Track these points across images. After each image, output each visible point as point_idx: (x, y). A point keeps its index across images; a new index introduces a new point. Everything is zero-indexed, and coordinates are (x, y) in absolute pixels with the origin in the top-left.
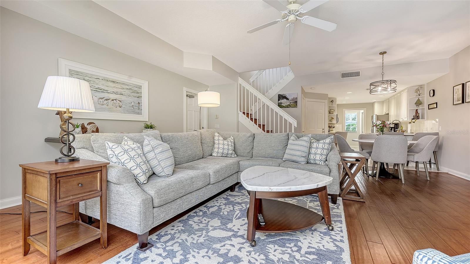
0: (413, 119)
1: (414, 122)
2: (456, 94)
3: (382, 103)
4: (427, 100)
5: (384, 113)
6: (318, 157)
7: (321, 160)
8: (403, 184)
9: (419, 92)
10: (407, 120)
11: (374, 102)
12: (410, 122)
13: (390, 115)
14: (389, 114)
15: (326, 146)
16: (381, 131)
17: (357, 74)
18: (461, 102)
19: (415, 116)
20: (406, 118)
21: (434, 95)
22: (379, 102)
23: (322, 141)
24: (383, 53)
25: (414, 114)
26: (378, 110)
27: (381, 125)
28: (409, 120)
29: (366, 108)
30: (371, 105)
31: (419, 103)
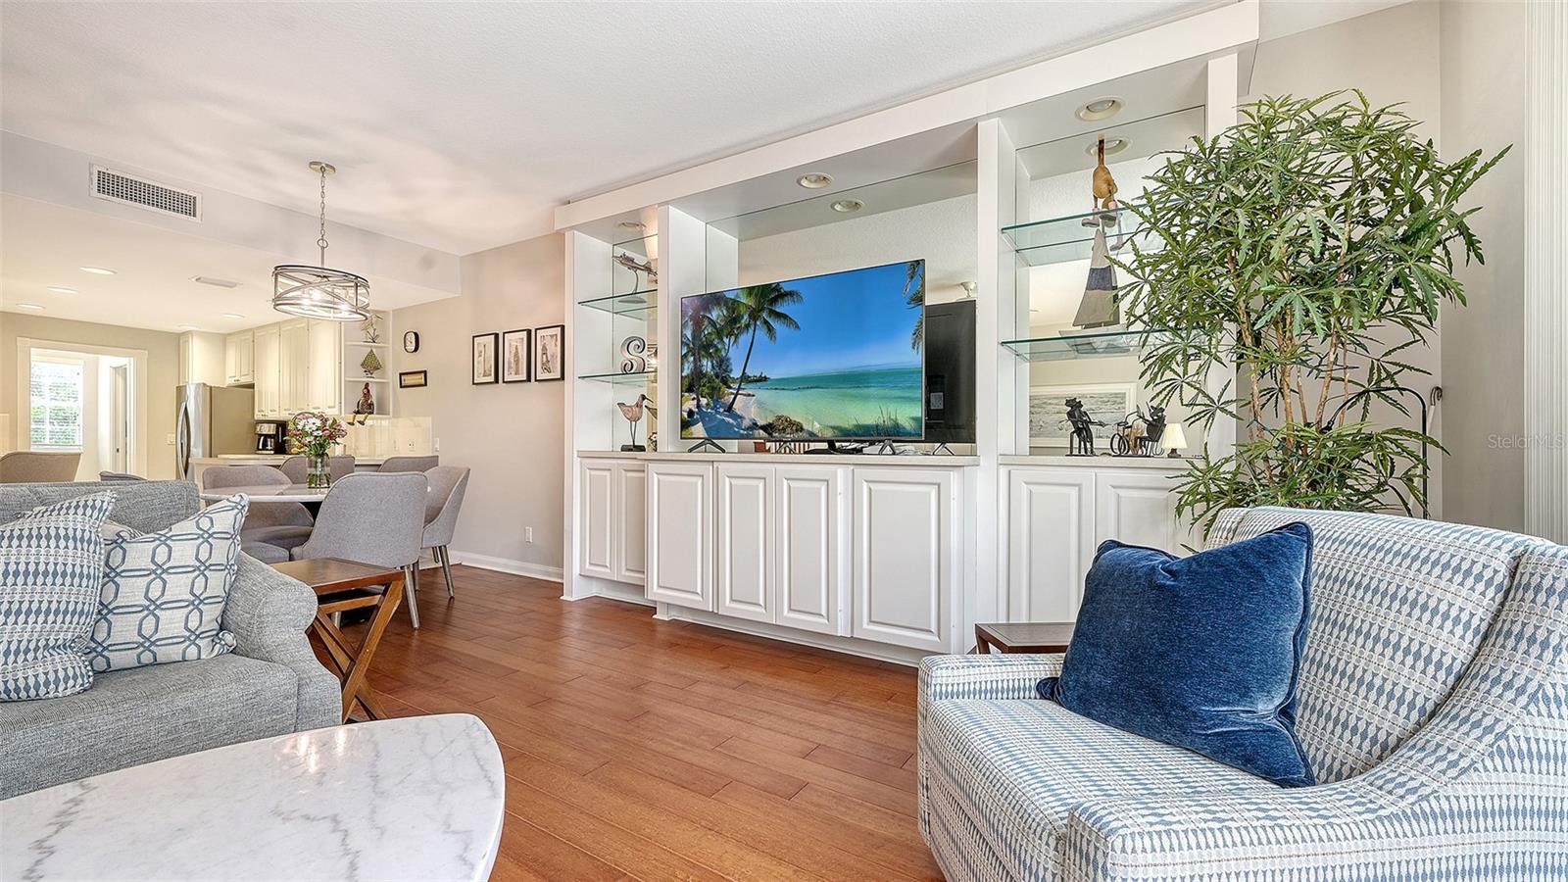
0: (358, 412)
1: (362, 423)
2: (480, 356)
3: (222, 340)
4: (397, 359)
5: (231, 381)
6: (172, 623)
7: (194, 636)
8: (415, 629)
9: (371, 331)
10: (337, 413)
11: (184, 333)
12: (351, 421)
13: (260, 392)
14: (253, 388)
15: (221, 552)
16: (318, 455)
17: (185, 205)
18: (491, 379)
19: (363, 405)
20: (334, 407)
21: (416, 349)
22: (206, 336)
23: (187, 526)
24: (323, 168)
25: (360, 396)
26: (201, 368)
27: (319, 432)
28: (343, 415)
29: (146, 352)
30: (176, 342)
31: (371, 365)
